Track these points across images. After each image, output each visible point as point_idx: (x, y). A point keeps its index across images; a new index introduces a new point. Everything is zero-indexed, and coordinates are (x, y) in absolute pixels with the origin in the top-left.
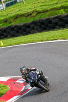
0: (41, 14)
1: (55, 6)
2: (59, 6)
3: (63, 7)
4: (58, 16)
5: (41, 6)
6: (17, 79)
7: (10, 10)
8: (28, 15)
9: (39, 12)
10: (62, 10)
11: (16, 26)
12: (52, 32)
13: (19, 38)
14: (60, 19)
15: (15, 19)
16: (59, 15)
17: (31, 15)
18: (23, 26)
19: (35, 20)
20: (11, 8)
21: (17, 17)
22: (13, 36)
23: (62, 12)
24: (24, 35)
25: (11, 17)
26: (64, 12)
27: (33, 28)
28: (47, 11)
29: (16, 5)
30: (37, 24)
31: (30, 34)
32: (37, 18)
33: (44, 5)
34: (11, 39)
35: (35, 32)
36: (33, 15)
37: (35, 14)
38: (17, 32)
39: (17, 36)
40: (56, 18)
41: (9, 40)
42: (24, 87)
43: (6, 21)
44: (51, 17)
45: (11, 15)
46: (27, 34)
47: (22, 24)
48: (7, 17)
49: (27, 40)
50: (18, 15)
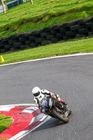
0: (55, 18)
1: (74, 7)
2: (80, 6)
3: (85, 8)
4: (79, 21)
5: (55, 7)
6: (24, 108)
7: (13, 13)
8: (38, 20)
9: (53, 16)
10: (84, 12)
11: (21, 36)
12: (71, 42)
13: (25, 51)
14: (81, 25)
15: (20, 25)
16: (79, 19)
17: (41, 19)
18: (31, 35)
19: (47, 26)
20: (15, 10)
21: (23, 23)
22: (18, 48)
23: (85, 15)
24: (33, 47)
25: (14, 23)
26: (86, 15)
27: (45, 37)
28: (63, 13)
29: (21, 6)
30: (50, 32)
31: (41, 45)
32: (50, 24)
33: (59, 6)
34: (15, 53)
35: (48, 43)
36: (44, 20)
37: (47, 18)
38: (24, 43)
39: (23, 49)
40: (76, 23)
41: (12, 54)
42: (33, 119)
43: (7, 28)
44: (69, 22)
45: (14, 20)
46: (37, 46)
47: (29, 33)
48: (10, 23)
49: (37, 54)
50: (24, 20)
